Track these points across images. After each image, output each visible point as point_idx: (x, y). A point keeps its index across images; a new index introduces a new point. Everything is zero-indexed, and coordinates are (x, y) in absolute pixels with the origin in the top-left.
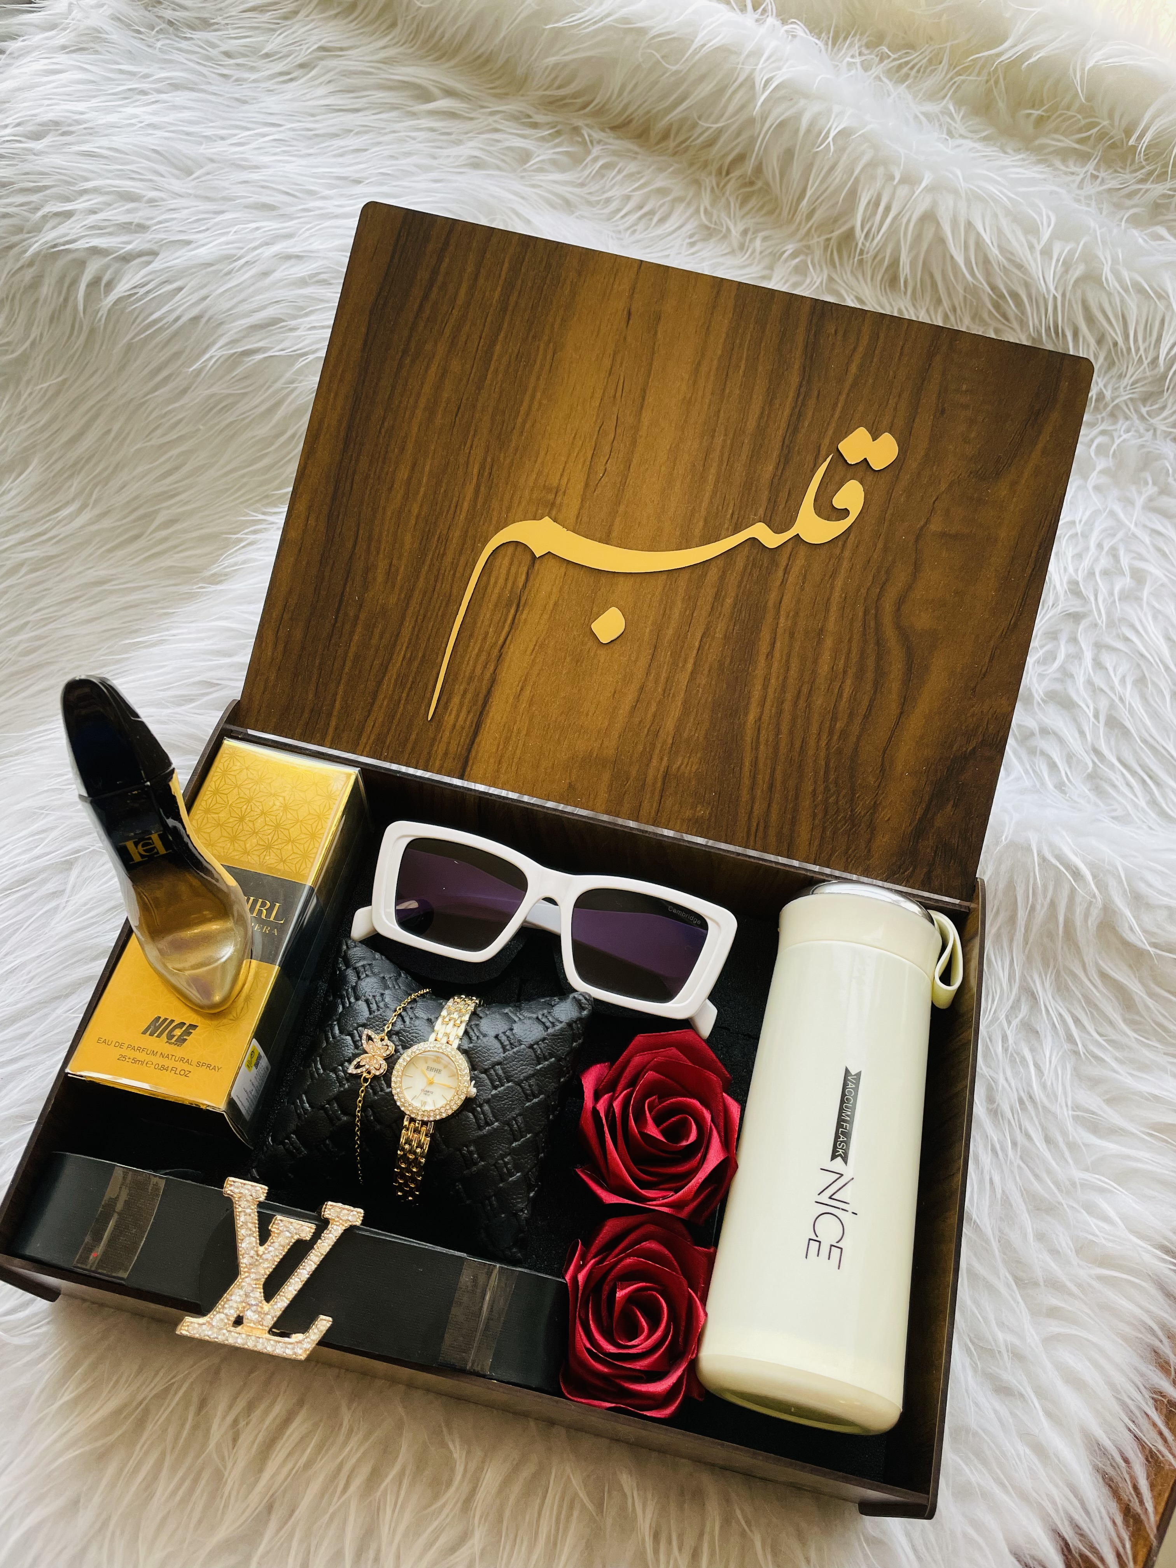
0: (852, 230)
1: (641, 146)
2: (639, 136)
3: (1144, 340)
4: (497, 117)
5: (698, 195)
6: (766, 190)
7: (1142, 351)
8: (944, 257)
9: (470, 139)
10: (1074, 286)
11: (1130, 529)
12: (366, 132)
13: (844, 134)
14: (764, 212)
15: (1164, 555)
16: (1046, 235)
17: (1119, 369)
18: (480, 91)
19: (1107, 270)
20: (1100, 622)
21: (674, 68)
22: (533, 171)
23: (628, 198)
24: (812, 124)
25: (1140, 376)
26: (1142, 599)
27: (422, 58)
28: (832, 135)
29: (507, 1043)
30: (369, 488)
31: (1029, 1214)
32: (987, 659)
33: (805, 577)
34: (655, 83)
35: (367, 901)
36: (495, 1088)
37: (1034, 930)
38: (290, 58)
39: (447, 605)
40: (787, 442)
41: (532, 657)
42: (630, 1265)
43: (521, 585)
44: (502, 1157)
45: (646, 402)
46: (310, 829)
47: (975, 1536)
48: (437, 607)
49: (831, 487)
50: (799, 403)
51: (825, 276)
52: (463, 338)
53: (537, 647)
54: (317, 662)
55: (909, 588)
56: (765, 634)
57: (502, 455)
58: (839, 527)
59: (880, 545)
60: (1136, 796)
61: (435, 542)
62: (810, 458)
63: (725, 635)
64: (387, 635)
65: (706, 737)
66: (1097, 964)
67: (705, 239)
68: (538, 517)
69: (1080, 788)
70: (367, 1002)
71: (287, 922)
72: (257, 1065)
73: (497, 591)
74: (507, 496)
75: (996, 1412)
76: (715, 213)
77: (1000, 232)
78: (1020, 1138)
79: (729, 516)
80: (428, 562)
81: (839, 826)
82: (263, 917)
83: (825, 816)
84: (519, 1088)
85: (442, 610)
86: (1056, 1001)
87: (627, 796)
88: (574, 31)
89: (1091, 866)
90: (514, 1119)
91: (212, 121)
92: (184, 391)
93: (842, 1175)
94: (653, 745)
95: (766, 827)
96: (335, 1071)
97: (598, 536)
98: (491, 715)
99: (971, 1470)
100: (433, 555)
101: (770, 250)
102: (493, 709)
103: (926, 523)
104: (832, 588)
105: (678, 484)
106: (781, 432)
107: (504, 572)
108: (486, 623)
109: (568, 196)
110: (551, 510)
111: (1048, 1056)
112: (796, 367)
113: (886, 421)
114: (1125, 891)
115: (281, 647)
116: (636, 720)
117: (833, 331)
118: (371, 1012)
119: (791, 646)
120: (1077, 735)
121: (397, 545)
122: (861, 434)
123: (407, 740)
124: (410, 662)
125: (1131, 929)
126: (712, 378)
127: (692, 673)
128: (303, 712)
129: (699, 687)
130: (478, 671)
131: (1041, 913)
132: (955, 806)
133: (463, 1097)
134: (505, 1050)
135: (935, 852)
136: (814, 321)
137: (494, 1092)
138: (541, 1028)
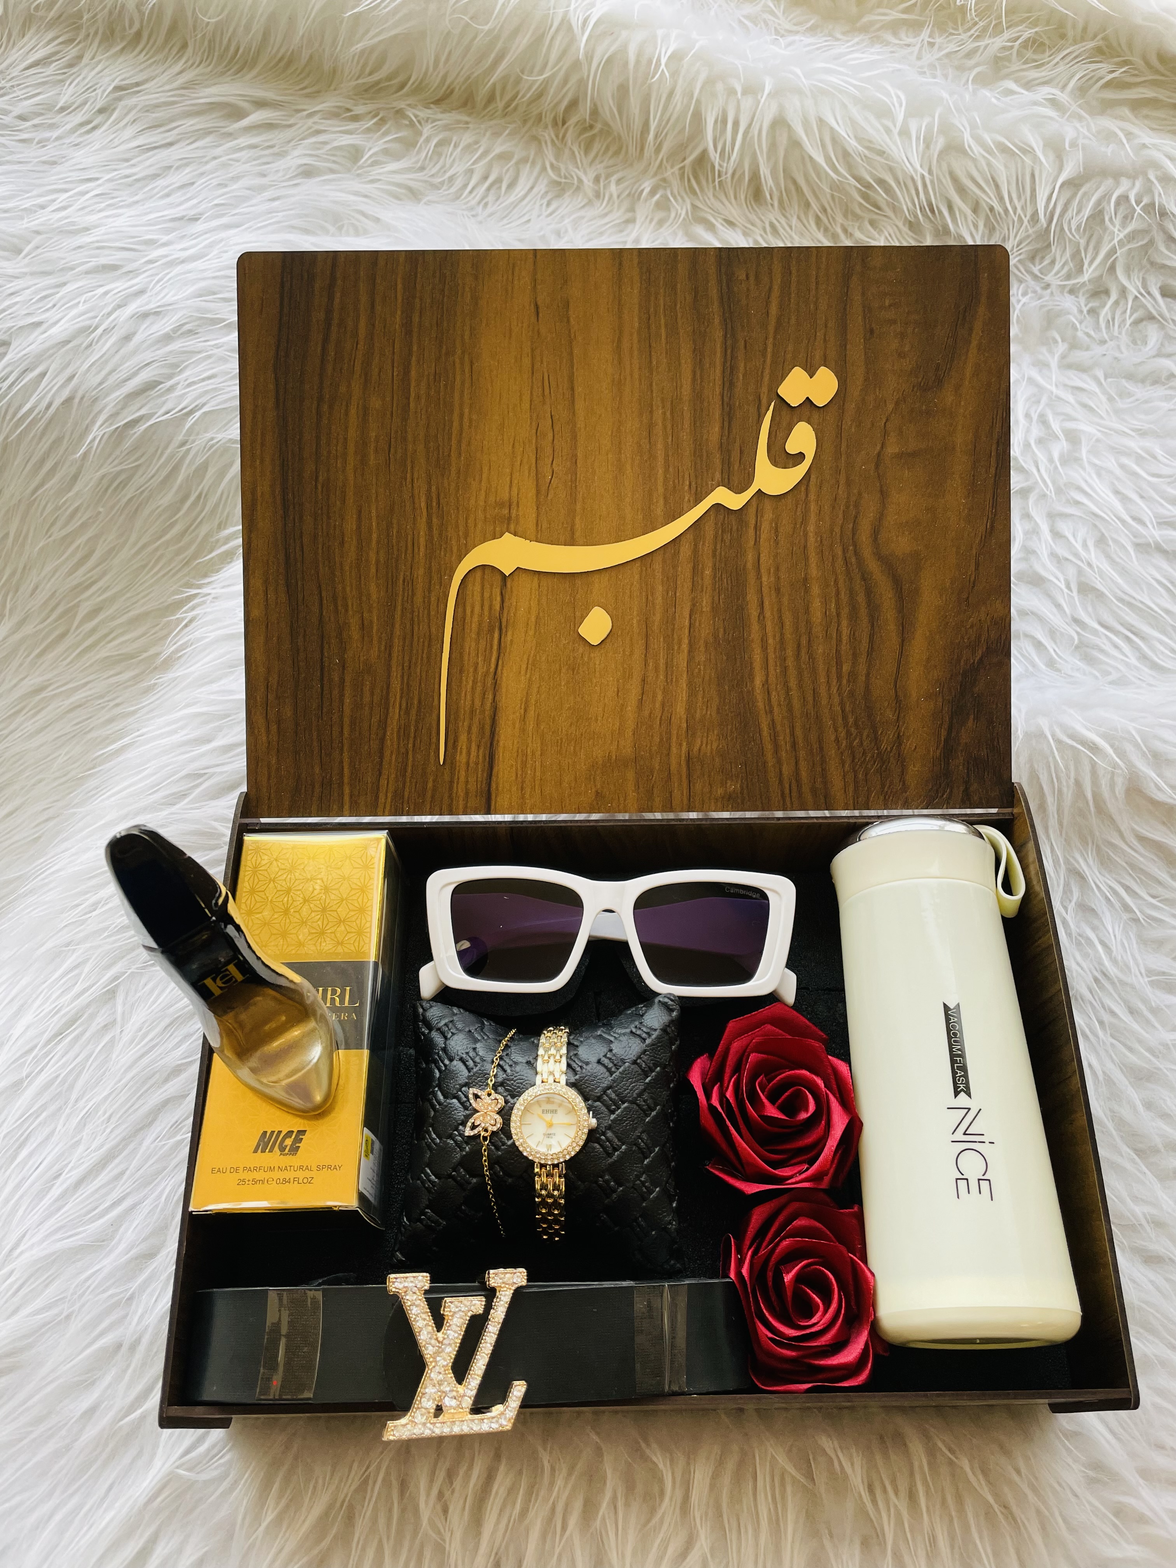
0: (705, 152)
1: (470, 115)
2: (465, 104)
3: (1019, 198)
4: (316, 118)
5: (540, 151)
6: (607, 131)
7: (1019, 211)
8: (803, 158)
9: (295, 147)
10: (938, 161)
11: (1052, 393)
12: (187, 165)
13: (676, 57)
14: (610, 153)
15: (1091, 409)
16: (900, 117)
17: (1001, 233)
18: (292, 95)
19: (967, 138)
20: (1048, 493)
21: (486, 28)
22: (369, 166)
23: (470, 172)
24: (639, 55)
25: (1024, 235)
26: (1082, 460)
27: (223, 74)
28: (663, 61)
29: (610, 1065)
30: (320, 546)
31: (1133, 1087)
32: (973, 567)
33: (776, 530)
34: (468, 49)
35: (427, 956)
36: (613, 1112)
37: (1066, 812)
38: (87, 106)
39: (429, 646)
40: (726, 399)
41: (528, 676)
42: (788, 1246)
43: (497, 607)
44: (638, 1177)
45: (576, 393)
46: (356, 905)
47: (1165, 1404)
48: (420, 651)
49: (780, 435)
50: (729, 357)
51: (689, 207)
52: (375, 371)
53: (530, 666)
54: (315, 734)
55: (881, 516)
56: (752, 597)
57: (446, 481)
58: (798, 473)
59: (842, 481)
60: (1126, 656)
61: (401, 586)
62: (753, 410)
63: (713, 608)
64: (378, 691)
65: (718, 713)
66: (1133, 830)
67: (558, 196)
68: (497, 535)
69: (1071, 662)
70: (462, 1060)
71: (362, 1004)
72: (372, 1152)
73: (476, 619)
74: (461, 523)
75: (1151, 1282)
76: (562, 166)
77: (853, 122)
78: (1106, 1017)
79: (687, 488)
80: (399, 608)
81: (869, 766)
82: (337, 1004)
83: (853, 761)
84: (635, 1106)
85: (425, 652)
86: (1104, 876)
87: (655, 791)
88: (375, 13)
89: (1105, 736)
90: (639, 1137)
91: (28, 192)
92: (75, 478)
93: (969, 1109)
94: (669, 733)
95: (799, 786)
96: (451, 1137)
97: (562, 538)
98: (501, 743)
99: (1144, 1344)
100: (403, 599)
101: (627, 192)
102: (502, 737)
103: (882, 447)
104: (806, 535)
105: (628, 466)
106: (718, 390)
107: (477, 598)
108: (473, 654)
109: (411, 184)
110: (508, 524)
111: (1111, 931)
112: (717, 321)
113: (818, 355)
114: (1144, 752)
115: (274, 728)
116: (646, 713)
117: (744, 277)
118: (469, 1070)
119: (780, 602)
120: (1054, 610)
121: (364, 598)
122: (798, 373)
123: (425, 789)
124: (407, 712)
125: (1159, 788)
126: (636, 353)
127: (689, 652)
128: (314, 787)
129: (699, 664)
130: (478, 703)
131: (1068, 795)
132: (976, 718)
133: (586, 1131)
134: (611, 1073)
135: (968, 769)
136: (723, 270)
137: (613, 1117)
138: (638, 1041)
